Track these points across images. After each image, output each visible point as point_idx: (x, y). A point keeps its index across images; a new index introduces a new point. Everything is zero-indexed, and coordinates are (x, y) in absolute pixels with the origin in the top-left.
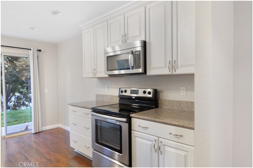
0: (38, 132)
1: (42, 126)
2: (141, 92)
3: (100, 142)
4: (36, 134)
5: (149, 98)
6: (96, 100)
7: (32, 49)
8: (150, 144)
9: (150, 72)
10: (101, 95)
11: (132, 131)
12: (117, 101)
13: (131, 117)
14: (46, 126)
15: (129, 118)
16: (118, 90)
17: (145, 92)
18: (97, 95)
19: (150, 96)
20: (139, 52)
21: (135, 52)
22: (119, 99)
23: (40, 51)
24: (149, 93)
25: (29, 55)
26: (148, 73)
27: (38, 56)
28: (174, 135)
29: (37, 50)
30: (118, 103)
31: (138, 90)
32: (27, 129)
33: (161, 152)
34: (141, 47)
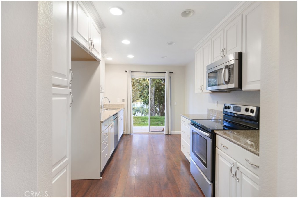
0: (168, 134)
1: (171, 130)
2: (244, 109)
3: (195, 152)
4: (167, 136)
5: (252, 117)
6: (208, 114)
7: (166, 72)
8: (229, 166)
9: (246, 87)
10: (211, 110)
11: (216, 148)
12: (221, 117)
13: (216, 134)
14: (174, 131)
15: (213, 134)
16: (224, 105)
17: (247, 110)
18: (208, 109)
19: (253, 115)
20: (232, 65)
21: (229, 66)
22: (224, 115)
23: (172, 73)
24: (252, 111)
25: (164, 77)
26: (243, 89)
27: (170, 77)
28: (250, 164)
29: (170, 72)
30: (222, 119)
31: (241, 107)
32: (163, 131)
33: (238, 179)
34: (234, 60)
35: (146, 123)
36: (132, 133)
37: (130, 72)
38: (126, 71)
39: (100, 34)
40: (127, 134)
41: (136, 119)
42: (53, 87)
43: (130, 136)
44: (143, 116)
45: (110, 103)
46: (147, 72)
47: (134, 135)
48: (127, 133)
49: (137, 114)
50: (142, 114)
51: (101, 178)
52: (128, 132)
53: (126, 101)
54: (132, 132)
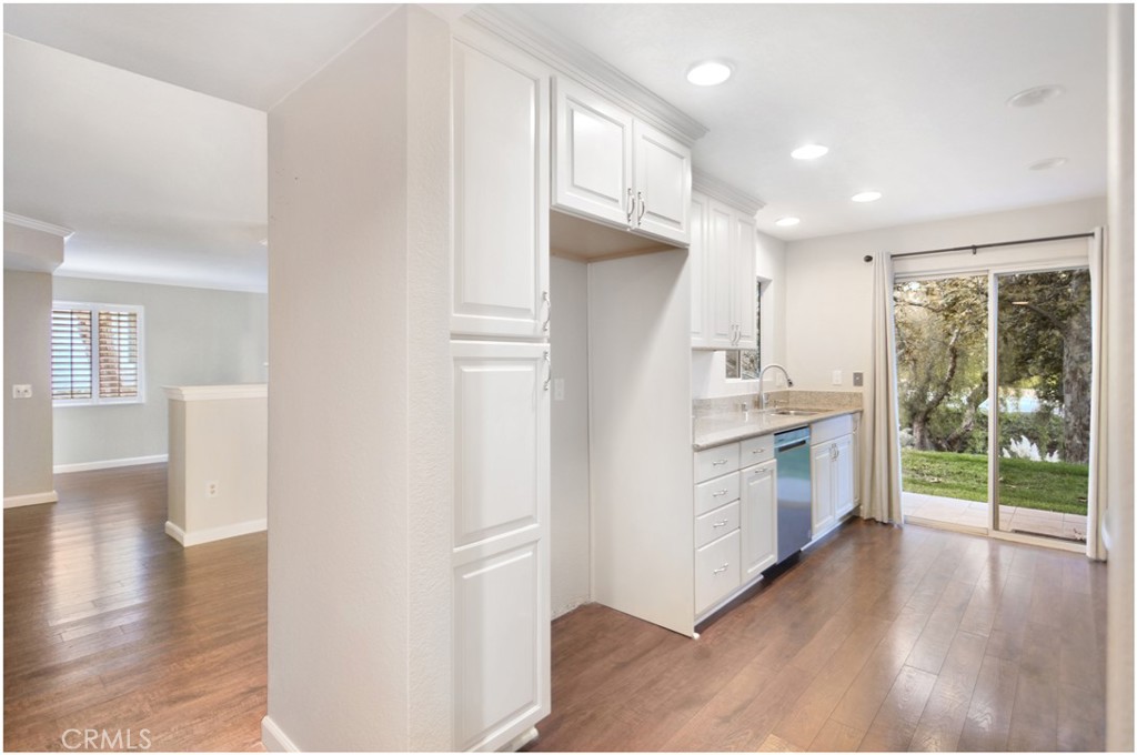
7: (1093, 235)
25: (1087, 257)
35: (1014, 491)
36: (896, 521)
37: (886, 259)
38: (869, 259)
39: (684, 160)
40: (871, 521)
41: (961, 464)
42: (452, 342)
43: (886, 529)
44: (1055, 459)
45: (790, 389)
46: (975, 248)
47: (907, 530)
48: (873, 516)
49: (1014, 447)
50: (1052, 448)
51: (696, 636)
52: (879, 512)
53: (867, 380)
54: (895, 515)
